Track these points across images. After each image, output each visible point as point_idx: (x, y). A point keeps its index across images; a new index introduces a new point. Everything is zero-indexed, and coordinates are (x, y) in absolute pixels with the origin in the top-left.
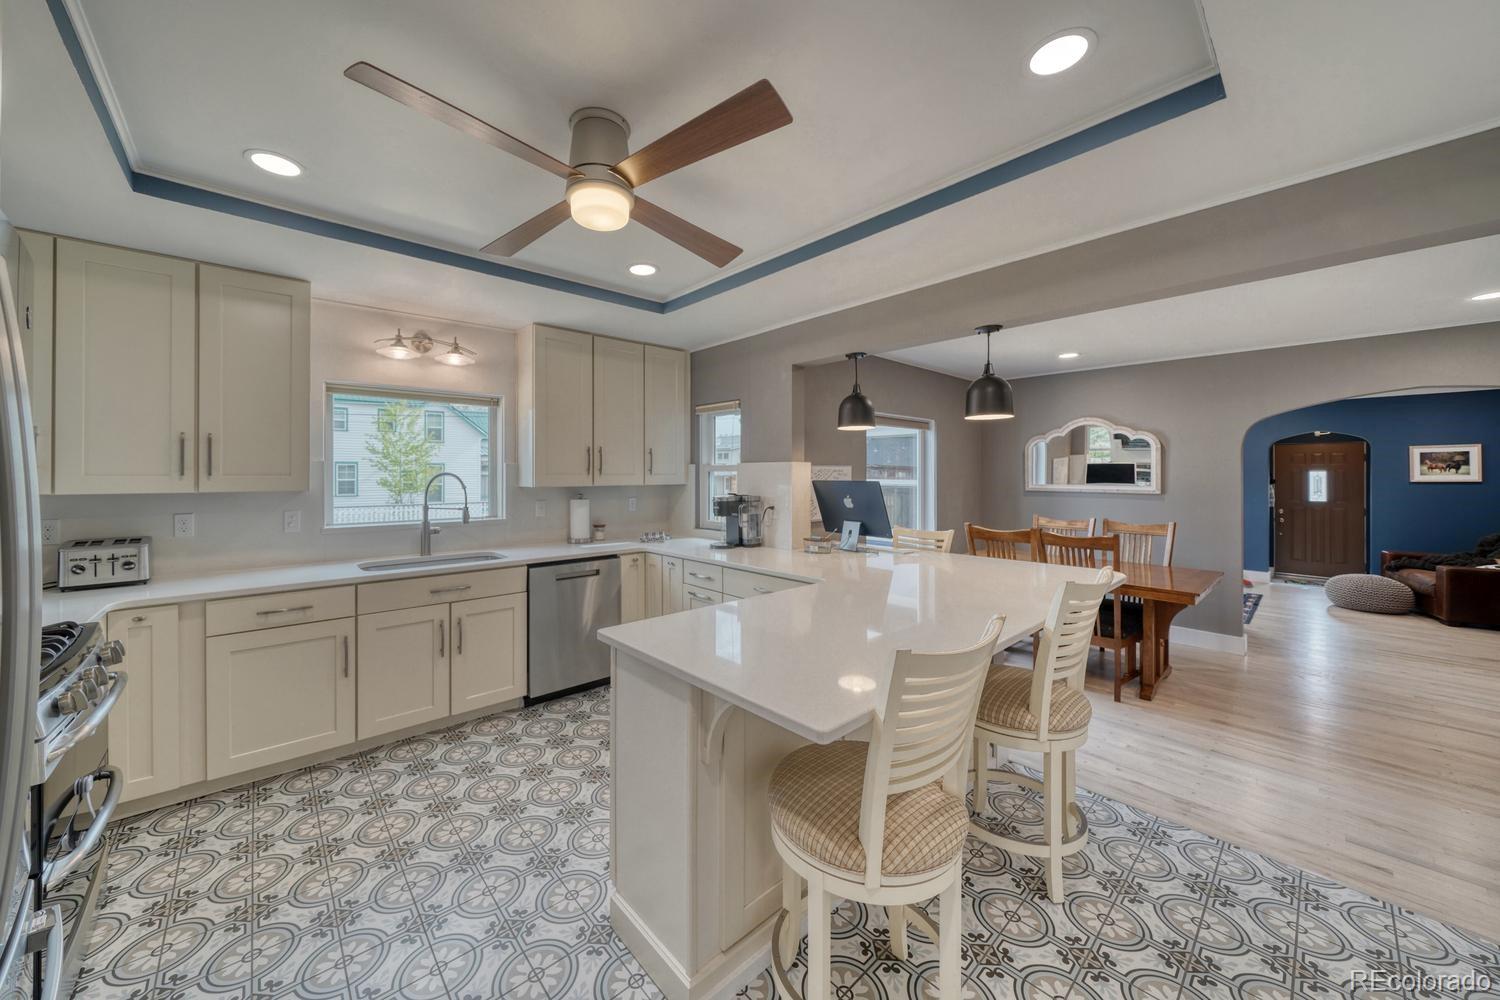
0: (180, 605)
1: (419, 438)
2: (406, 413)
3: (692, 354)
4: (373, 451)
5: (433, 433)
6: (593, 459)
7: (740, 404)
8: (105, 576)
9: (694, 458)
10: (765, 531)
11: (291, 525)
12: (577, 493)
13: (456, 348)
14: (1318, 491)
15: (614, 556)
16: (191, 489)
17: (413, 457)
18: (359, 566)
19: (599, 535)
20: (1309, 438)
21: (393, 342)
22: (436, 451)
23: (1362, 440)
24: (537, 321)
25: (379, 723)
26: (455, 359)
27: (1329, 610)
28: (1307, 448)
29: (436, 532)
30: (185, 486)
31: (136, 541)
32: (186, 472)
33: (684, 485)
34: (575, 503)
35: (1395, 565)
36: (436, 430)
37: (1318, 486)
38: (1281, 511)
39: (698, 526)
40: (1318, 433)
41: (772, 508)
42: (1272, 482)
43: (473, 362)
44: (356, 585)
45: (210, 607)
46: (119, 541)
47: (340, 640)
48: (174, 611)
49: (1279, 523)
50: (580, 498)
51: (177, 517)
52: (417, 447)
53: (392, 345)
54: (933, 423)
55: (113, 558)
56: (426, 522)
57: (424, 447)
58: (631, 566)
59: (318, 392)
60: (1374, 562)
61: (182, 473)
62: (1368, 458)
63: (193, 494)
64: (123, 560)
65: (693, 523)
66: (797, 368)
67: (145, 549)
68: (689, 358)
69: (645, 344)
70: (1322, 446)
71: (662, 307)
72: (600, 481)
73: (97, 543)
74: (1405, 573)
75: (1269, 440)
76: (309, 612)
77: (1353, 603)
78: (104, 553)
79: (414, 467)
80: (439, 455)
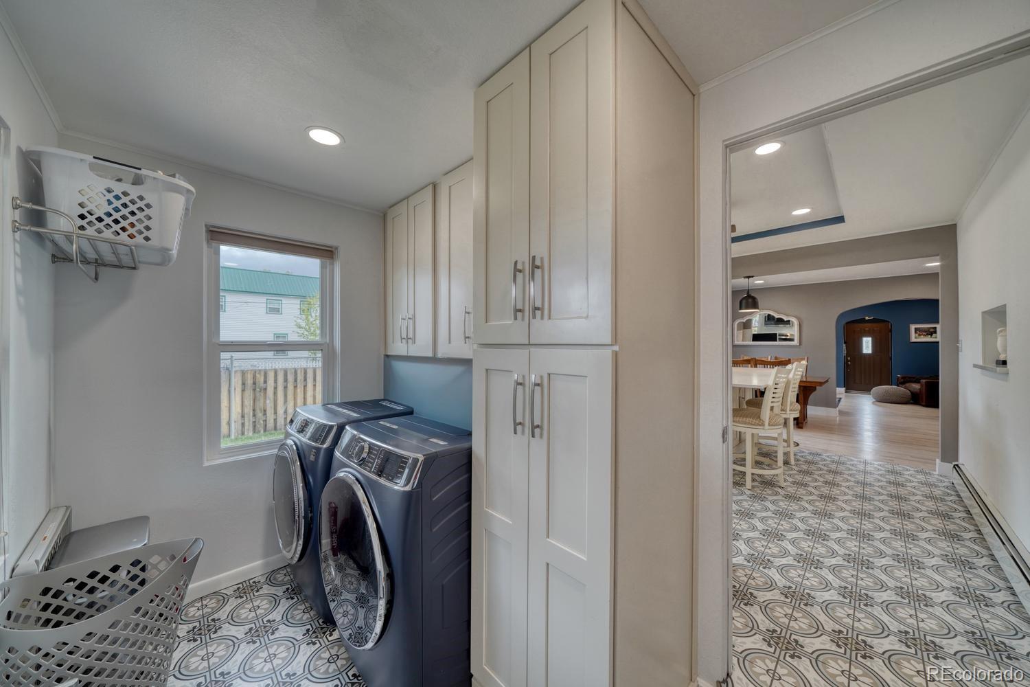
4: (300, 327)
14: (867, 347)
20: (863, 321)
23: (889, 322)
27: (873, 403)
28: (862, 325)
35: (903, 382)
37: (867, 345)
38: (849, 359)
40: (867, 318)
42: (845, 343)
49: (848, 365)
60: (894, 380)
62: (891, 331)
70: (869, 325)
74: (907, 385)
75: (844, 322)
77: (883, 400)
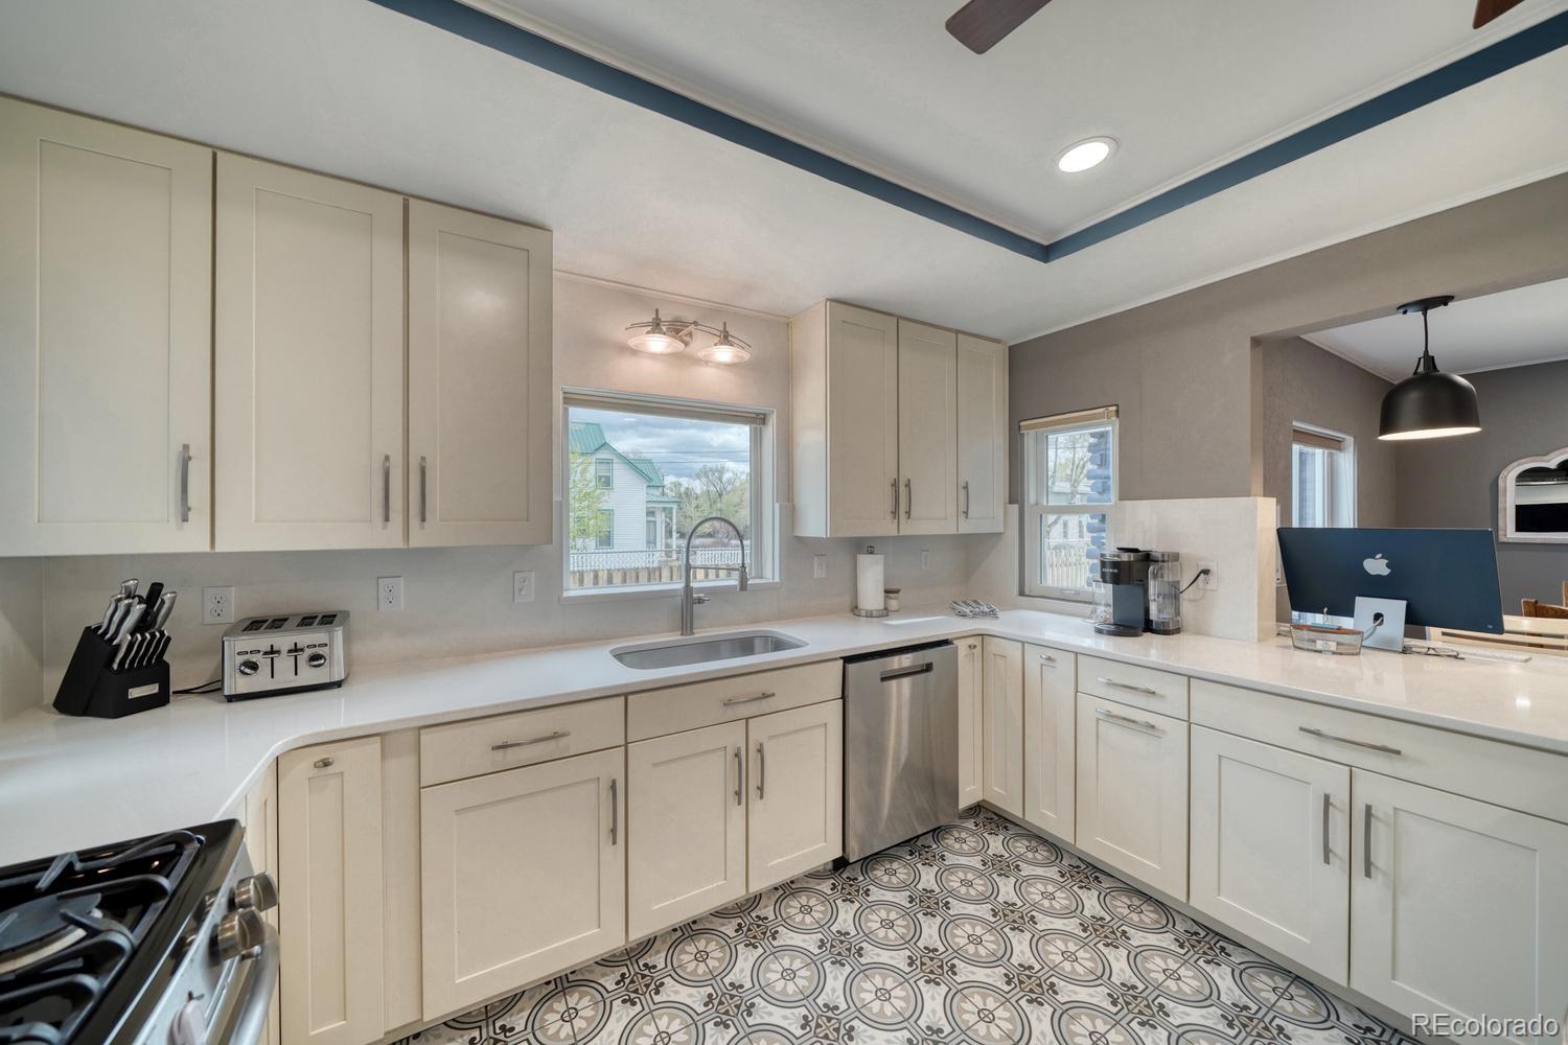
0: (381, 736)
1: (591, 485)
2: (579, 461)
3: (1010, 348)
5: (603, 479)
6: (900, 496)
7: (1117, 411)
8: (286, 679)
9: (1015, 495)
10: (1186, 607)
11: (523, 593)
12: (864, 546)
13: (726, 337)
15: (945, 642)
16: (399, 544)
17: (585, 503)
18: (611, 652)
19: (894, 604)
21: (649, 328)
22: (606, 498)
24: (834, 295)
25: (658, 912)
26: (725, 354)
29: (700, 601)
30: (389, 538)
31: (328, 619)
32: (392, 515)
33: (1000, 534)
34: (864, 560)
36: (605, 477)
39: (1022, 593)
41: (1206, 572)
43: (746, 356)
44: (626, 695)
45: (426, 737)
46: (307, 621)
47: (605, 784)
48: (374, 746)
50: (871, 553)
51: (380, 580)
52: (590, 493)
53: (648, 333)
54: (1350, 440)
55: (296, 650)
56: (688, 589)
57: (596, 494)
58: (966, 655)
59: (558, 397)
61: (387, 519)
63: (400, 549)
64: (308, 652)
65: (1016, 590)
66: (1256, 342)
67: (339, 634)
68: (1007, 350)
69: (957, 332)
71: (1046, 252)
72: (908, 529)
73: (278, 623)
76: (563, 742)
78: (283, 640)
79: (586, 513)
80: (609, 501)
